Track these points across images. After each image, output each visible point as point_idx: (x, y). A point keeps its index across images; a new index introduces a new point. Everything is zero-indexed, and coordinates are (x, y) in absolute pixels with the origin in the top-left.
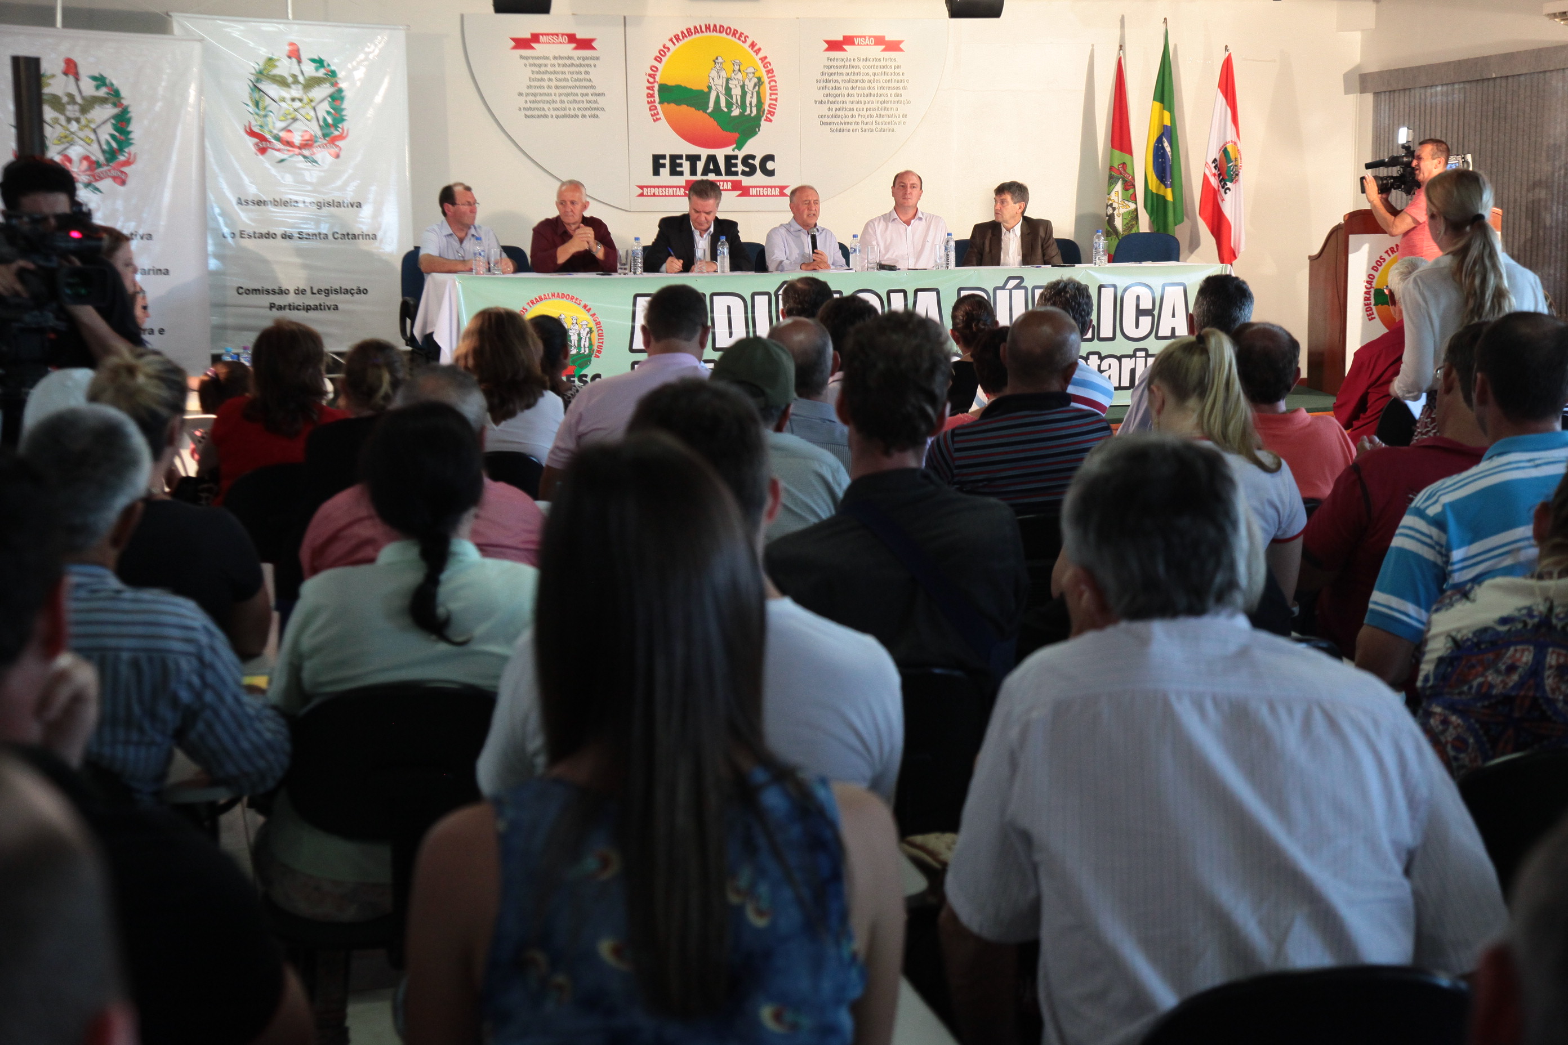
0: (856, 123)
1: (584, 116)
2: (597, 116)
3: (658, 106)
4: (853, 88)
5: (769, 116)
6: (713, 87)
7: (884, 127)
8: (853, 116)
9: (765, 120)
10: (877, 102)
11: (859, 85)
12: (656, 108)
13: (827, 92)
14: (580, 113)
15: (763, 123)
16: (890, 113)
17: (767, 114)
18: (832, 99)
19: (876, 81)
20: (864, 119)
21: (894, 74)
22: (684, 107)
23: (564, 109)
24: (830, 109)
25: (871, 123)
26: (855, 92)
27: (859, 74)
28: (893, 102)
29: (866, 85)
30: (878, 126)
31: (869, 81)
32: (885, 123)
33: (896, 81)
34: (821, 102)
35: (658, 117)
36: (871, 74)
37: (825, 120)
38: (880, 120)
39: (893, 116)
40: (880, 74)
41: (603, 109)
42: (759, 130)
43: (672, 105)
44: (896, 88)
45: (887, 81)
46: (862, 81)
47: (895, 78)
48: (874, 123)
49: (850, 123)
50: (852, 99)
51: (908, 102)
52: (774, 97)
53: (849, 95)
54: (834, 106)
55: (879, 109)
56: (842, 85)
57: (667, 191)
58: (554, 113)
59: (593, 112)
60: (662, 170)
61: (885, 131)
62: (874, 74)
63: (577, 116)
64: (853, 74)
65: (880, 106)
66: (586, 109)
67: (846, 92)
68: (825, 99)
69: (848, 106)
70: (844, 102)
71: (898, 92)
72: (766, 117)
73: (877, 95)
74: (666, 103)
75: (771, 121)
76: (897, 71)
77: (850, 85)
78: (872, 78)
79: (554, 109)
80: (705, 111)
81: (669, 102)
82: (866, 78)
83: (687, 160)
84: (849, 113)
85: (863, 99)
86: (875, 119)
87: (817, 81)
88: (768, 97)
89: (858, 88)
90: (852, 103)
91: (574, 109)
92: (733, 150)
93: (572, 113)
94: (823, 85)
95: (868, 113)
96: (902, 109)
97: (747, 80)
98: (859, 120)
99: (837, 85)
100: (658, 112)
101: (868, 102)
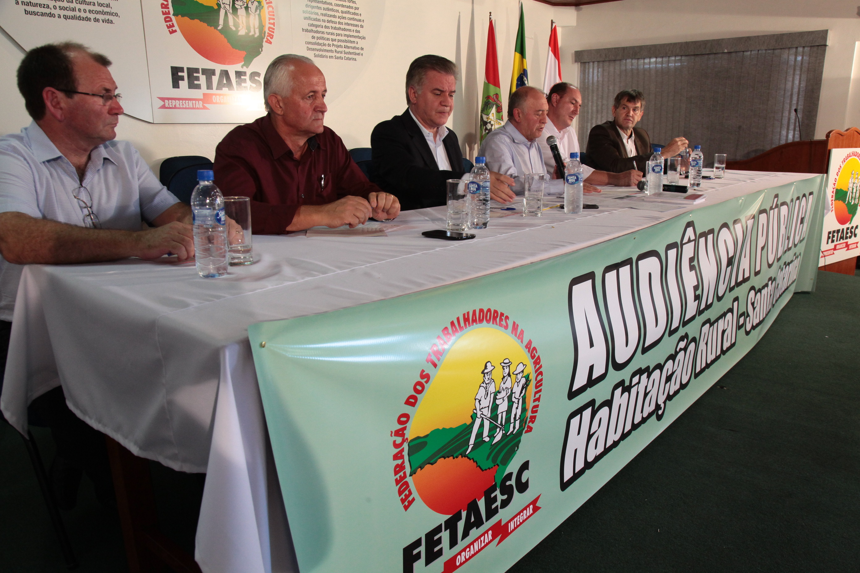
0: (331, 51)
1: (96, 20)
2: (112, 22)
3: (173, 18)
4: (328, 21)
5: (269, 38)
6: (222, 6)
7: (350, 56)
8: (329, 45)
9: (266, 42)
10: (345, 35)
11: (333, 19)
12: (171, 20)
13: (311, 22)
14: (92, 16)
15: (265, 44)
16: (353, 45)
17: (268, 36)
18: (314, 29)
19: (344, 18)
20: (336, 49)
21: (354, 14)
22: (197, 21)
23: (74, 10)
24: (313, 37)
25: (341, 53)
26: (329, 25)
27: (332, 10)
28: (355, 37)
29: (337, 20)
30: (345, 55)
31: (339, 17)
32: (351, 53)
33: (355, 20)
34: (307, 31)
35: (174, 29)
36: (340, 11)
37: (311, 46)
38: (347, 50)
39: (354, 48)
40: (346, 12)
41: (116, 15)
42: (262, 51)
43: (186, 19)
44: (357, 26)
45: (350, 19)
46: (334, 16)
47: (356, 17)
48: (343, 52)
49: (328, 51)
50: (328, 30)
51: (364, 38)
52: (272, 21)
53: (326, 27)
54: (316, 35)
55: (346, 41)
56: (322, 18)
57: (187, 104)
58: (62, 13)
59: (107, 17)
60: (181, 82)
61: (350, 59)
62: (342, 12)
63: (88, 19)
64: (328, 9)
65: (346, 38)
66: (98, 12)
67: (324, 24)
68: (310, 28)
69: (326, 36)
70: (323, 33)
71: (358, 29)
72: (267, 38)
73: (344, 30)
74: (180, 16)
75: (270, 43)
76: (356, 11)
77: (326, 18)
78: (340, 15)
79: (61, 8)
80: (216, 27)
81: (183, 16)
82: (337, 14)
83: (203, 74)
84: (327, 42)
85: (335, 32)
86: (343, 49)
87: (304, 12)
88: (267, 21)
89: (332, 22)
90: (328, 34)
91: (85, 11)
92: (242, 67)
93: (83, 15)
94: (307, 15)
95: (339, 44)
96: (361, 43)
97: (250, 2)
98: (334, 48)
99: (318, 17)
100: (173, 24)
101: (339, 35)
